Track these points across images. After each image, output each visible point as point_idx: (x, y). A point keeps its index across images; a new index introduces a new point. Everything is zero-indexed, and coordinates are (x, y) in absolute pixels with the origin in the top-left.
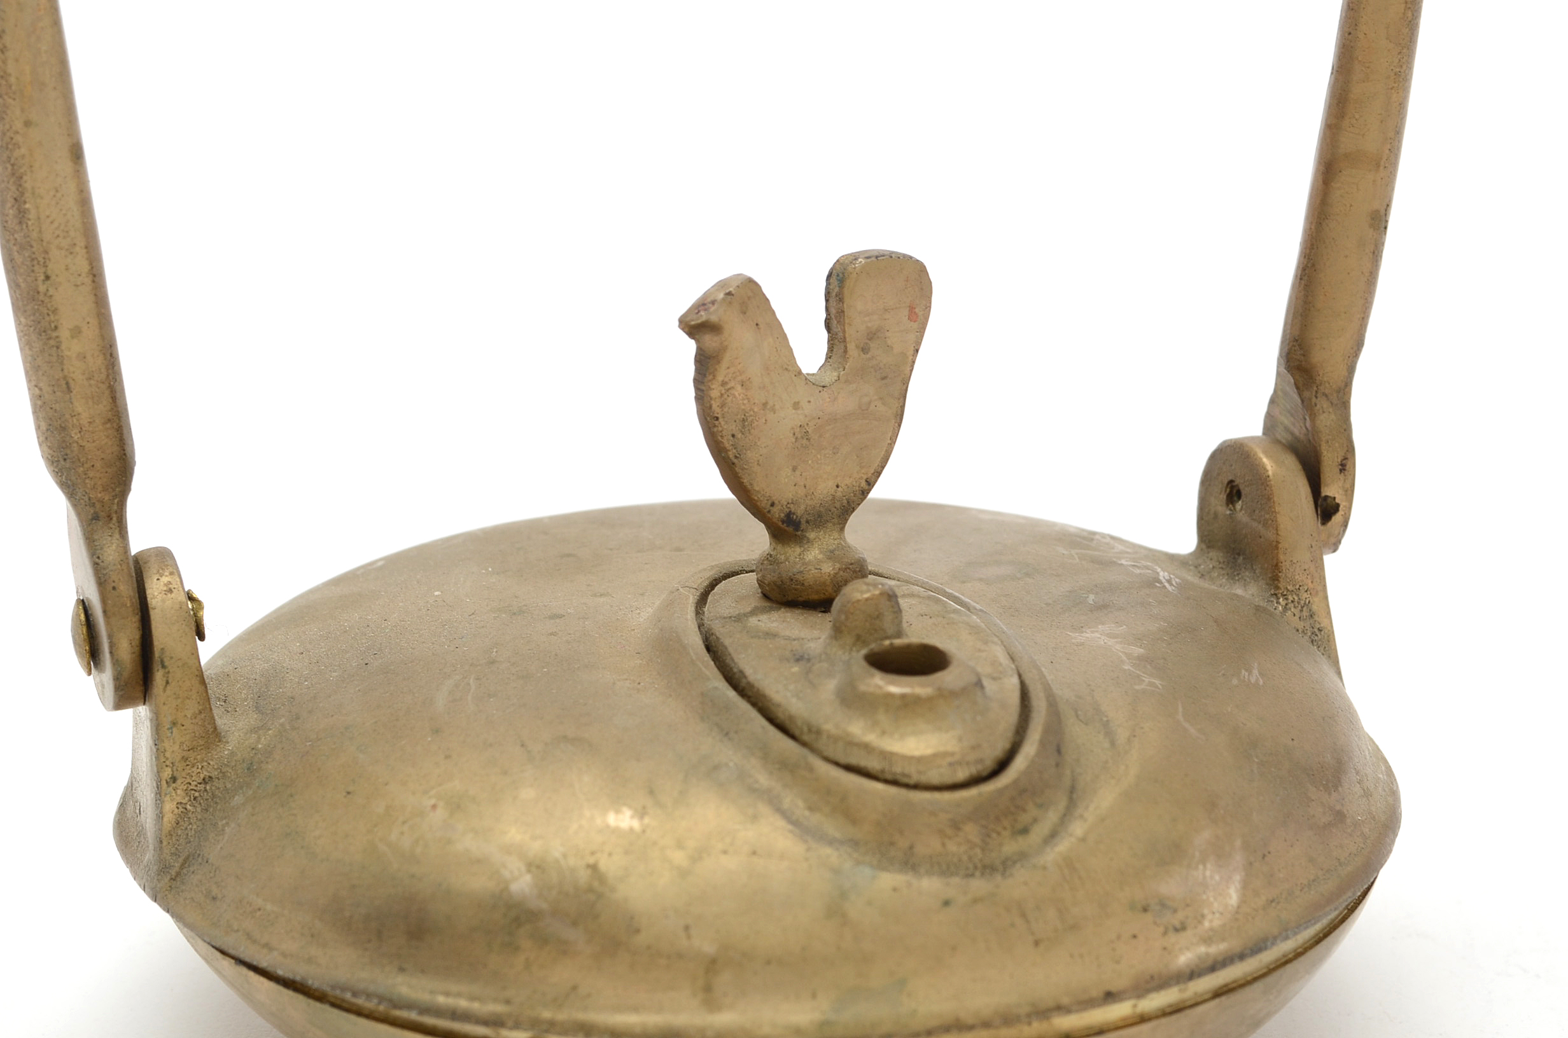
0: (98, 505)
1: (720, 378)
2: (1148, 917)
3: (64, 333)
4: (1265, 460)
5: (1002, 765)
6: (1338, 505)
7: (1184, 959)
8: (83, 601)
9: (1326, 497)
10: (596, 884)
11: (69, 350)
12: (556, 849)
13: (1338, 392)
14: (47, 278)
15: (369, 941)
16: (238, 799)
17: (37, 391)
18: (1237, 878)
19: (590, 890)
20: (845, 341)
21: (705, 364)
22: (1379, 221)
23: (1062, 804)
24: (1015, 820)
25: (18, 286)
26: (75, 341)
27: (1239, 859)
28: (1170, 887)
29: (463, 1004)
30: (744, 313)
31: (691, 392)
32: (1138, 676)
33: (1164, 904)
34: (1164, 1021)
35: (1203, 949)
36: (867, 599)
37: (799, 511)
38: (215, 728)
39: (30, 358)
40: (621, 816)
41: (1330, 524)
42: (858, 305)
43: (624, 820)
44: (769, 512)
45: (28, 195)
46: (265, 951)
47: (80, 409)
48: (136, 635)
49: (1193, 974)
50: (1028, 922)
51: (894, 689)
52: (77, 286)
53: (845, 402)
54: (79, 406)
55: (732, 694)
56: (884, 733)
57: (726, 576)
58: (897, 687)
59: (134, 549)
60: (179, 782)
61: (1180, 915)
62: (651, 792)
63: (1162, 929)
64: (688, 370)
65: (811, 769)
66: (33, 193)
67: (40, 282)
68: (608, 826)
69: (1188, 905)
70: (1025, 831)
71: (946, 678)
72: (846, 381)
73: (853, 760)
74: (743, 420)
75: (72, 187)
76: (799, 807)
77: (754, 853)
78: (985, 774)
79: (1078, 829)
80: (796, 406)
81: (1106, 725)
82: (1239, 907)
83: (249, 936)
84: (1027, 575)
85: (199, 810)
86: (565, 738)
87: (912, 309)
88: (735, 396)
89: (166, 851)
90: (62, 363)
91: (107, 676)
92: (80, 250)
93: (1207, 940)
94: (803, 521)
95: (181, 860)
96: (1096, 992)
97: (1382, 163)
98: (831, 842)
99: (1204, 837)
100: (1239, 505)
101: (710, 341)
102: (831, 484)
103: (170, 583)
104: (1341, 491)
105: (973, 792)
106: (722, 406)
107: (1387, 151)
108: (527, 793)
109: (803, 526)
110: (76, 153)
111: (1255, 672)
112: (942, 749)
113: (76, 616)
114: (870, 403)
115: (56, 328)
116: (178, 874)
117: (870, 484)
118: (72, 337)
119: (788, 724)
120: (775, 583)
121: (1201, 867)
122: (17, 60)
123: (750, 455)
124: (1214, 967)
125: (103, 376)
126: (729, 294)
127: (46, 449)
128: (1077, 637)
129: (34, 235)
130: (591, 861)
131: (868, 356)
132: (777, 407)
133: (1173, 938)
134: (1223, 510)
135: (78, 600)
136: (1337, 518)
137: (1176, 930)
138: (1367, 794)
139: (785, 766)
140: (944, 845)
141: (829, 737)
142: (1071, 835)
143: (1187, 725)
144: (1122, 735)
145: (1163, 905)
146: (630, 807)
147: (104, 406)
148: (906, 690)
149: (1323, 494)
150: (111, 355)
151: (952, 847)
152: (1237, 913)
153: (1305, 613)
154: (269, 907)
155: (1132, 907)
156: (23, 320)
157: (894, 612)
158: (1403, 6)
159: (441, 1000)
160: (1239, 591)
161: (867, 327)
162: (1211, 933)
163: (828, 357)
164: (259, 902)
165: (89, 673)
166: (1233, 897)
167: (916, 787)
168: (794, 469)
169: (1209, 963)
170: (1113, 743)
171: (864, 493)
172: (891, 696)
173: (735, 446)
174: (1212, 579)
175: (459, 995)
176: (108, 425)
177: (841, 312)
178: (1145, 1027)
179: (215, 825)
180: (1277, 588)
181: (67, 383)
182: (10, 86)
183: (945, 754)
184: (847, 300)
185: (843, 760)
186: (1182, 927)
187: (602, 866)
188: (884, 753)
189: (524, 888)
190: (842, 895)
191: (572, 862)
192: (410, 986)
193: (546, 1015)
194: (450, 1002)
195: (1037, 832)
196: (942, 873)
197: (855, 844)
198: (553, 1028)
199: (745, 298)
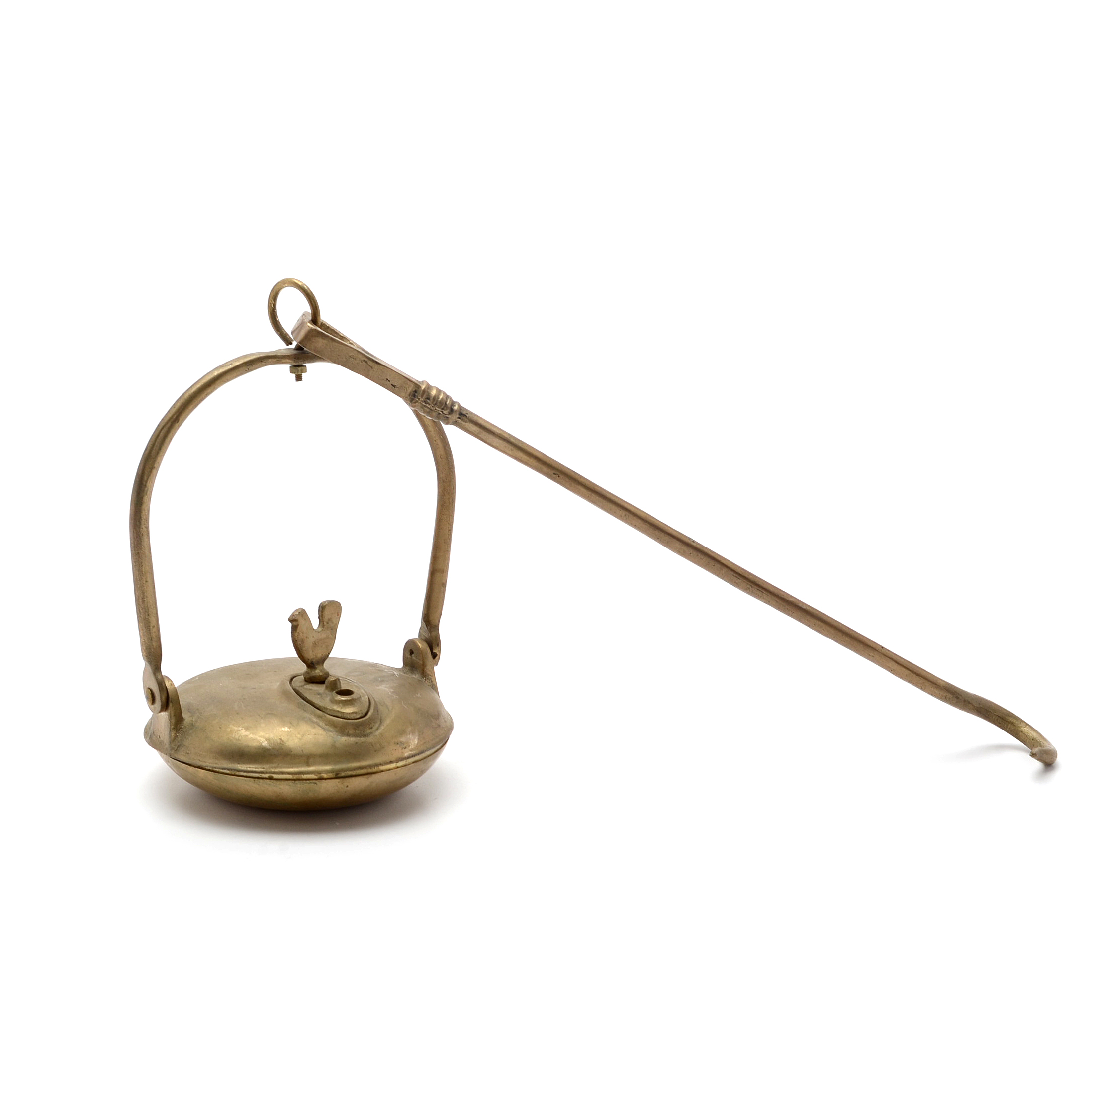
0: (156, 666)
1: (297, 632)
2: (399, 746)
3: (151, 627)
4: (419, 644)
5: (366, 714)
6: (437, 654)
7: (406, 755)
8: (150, 688)
9: (434, 652)
10: (282, 743)
11: (152, 631)
12: (272, 736)
13: (436, 626)
14: (148, 615)
16: (191, 731)
17: (143, 641)
18: (417, 738)
20: (323, 621)
21: (294, 629)
22: (444, 585)
23: (379, 723)
24: (369, 726)
25: (140, 617)
27: (417, 734)
28: (403, 739)
29: (254, 770)
30: (302, 617)
31: (290, 635)
32: (393, 696)
33: (402, 743)
34: (403, 768)
35: (410, 753)
37: (314, 661)
41: (435, 659)
42: (327, 613)
43: (286, 729)
44: (307, 662)
45: (145, 597)
48: (166, 695)
49: (408, 758)
50: (372, 747)
52: (153, 616)
53: (324, 636)
54: (154, 644)
55: (303, 701)
56: (341, 708)
57: (295, 677)
58: (343, 698)
60: (175, 729)
61: (405, 746)
62: (291, 723)
63: (401, 748)
64: (290, 630)
65: (324, 716)
67: (146, 616)
68: (282, 731)
69: (407, 744)
70: (372, 728)
71: (353, 696)
72: (322, 630)
73: (335, 714)
74: (302, 641)
76: (323, 725)
77: (315, 734)
78: (361, 716)
79: (383, 727)
80: (313, 637)
81: (387, 706)
84: (363, 674)
85: (181, 735)
86: (268, 713)
87: (337, 613)
88: (299, 635)
89: (172, 745)
90: (151, 634)
91: (157, 706)
93: (411, 751)
94: (314, 663)
95: (177, 747)
96: (388, 761)
97: (445, 571)
98: (331, 732)
99: (409, 729)
100: (413, 655)
101: (295, 623)
102: (321, 654)
104: (438, 650)
105: (360, 720)
106: (298, 638)
107: (446, 569)
108: (263, 725)
111: (419, 694)
112: (354, 711)
114: (329, 636)
116: (176, 750)
117: (329, 654)
119: (319, 708)
120: (308, 678)
121: (409, 735)
122: (145, 568)
123: (304, 649)
124: (413, 756)
126: (299, 613)
128: (378, 688)
129: (146, 606)
131: (328, 625)
132: (309, 637)
133: (404, 750)
134: (409, 656)
136: (437, 657)
137: (404, 748)
138: (445, 721)
139: (319, 717)
140: (354, 731)
141: (328, 709)
142: (381, 729)
143: (405, 706)
144: (390, 708)
146: (287, 727)
148: (345, 699)
151: (356, 731)
153: (430, 681)
154: (204, 754)
155: (395, 744)
157: (339, 683)
159: (249, 769)
160: (414, 676)
161: (327, 619)
162: (412, 749)
163: (319, 625)
164: (201, 753)
166: (416, 742)
167: (349, 719)
168: (313, 651)
169: (412, 755)
170: (389, 710)
171: (328, 656)
172: (342, 700)
173: (300, 647)
174: (407, 674)
175: (253, 768)
177: (322, 614)
178: (399, 769)
179: (186, 738)
180: (424, 675)
181: (151, 638)
182: (143, 574)
184: (323, 612)
185: (333, 714)
186: (406, 748)
187: (282, 739)
188: (342, 712)
189: (265, 744)
190: (335, 742)
191: (276, 738)
192: (241, 767)
193: (273, 770)
194: (251, 769)
195: (374, 728)
196: (355, 737)
197: (336, 732)
198: (274, 773)
199: (302, 613)
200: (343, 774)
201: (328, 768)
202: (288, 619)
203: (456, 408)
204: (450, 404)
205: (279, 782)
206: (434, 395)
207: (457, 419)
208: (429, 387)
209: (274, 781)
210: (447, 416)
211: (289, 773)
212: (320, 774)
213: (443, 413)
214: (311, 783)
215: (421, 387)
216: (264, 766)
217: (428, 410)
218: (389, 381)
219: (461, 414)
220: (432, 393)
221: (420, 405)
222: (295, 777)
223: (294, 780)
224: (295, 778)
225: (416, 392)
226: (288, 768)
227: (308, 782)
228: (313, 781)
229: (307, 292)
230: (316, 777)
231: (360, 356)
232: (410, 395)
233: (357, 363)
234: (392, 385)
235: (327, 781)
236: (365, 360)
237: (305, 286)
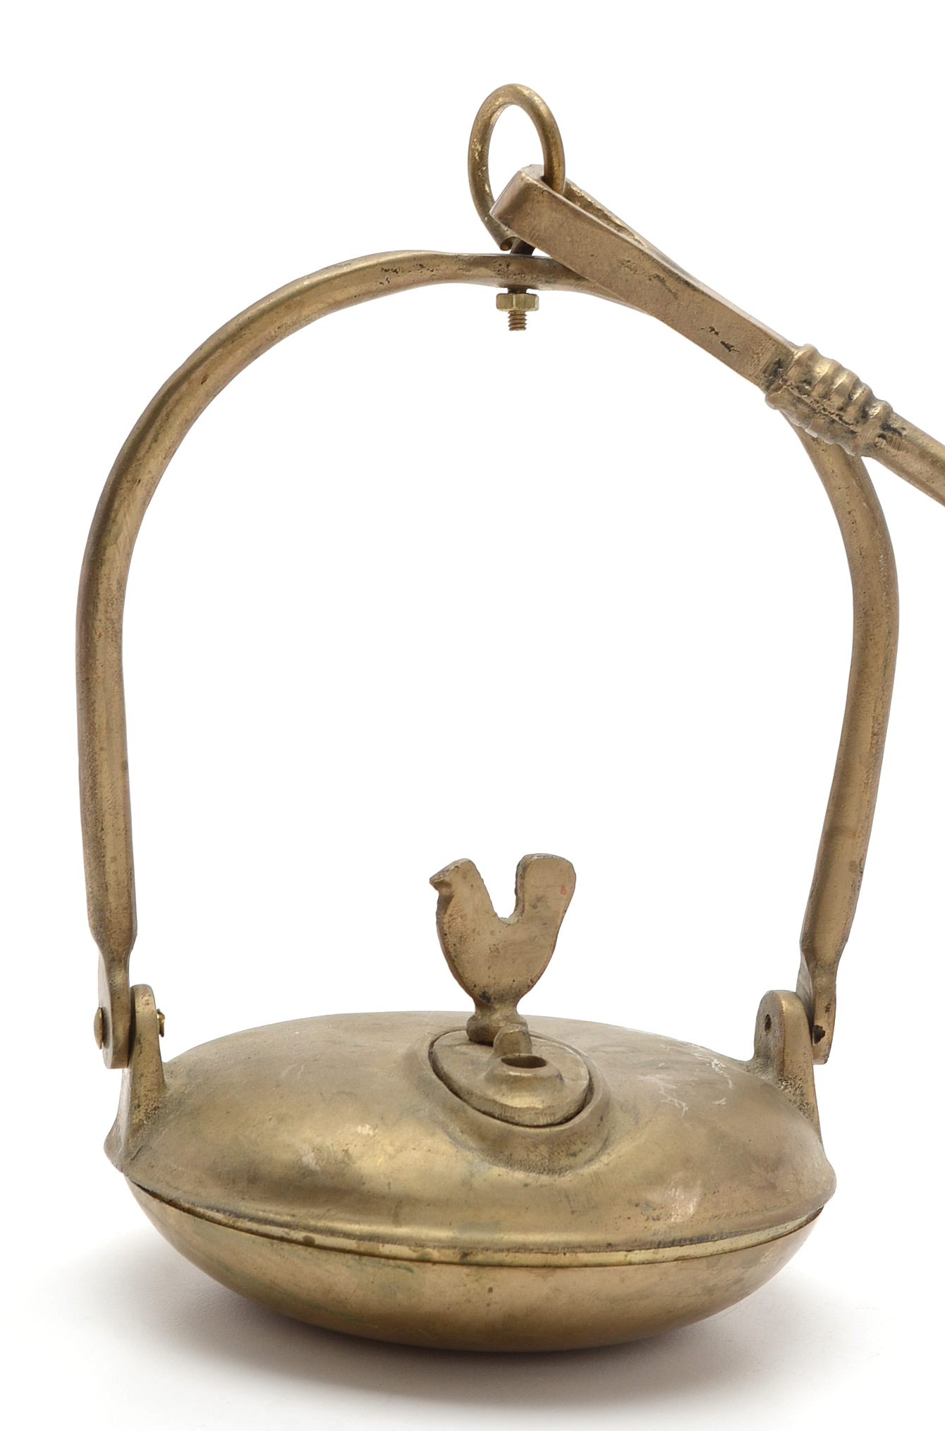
0: (115, 954)
1: (449, 912)
2: (638, 1210)
3: (108, 860)
4: (788, 1007)
5: (567, 1120)
6: (824, 1032)
7: (658, 1235)
8: (102, 1009)
9: (818, 1026)
10: (346, 1159)
11: (109, 868)
12: (328, 1141)
13: (830, 965)
14: (103, 829)
15: (229, 1184)
16: (171, 1117)
17: (90, 890)
18: (696, 1200)
19: (343, 1162)
20: (523, 901)
21: (444, 903)
23: (599, 1146)
24: (569, 1148)
25: (87, 833)
26: (113, 864)
27: (698, 1190)
28: (654, 1196)
29: (271, 1216)
30: (465, 878)
32: (665, 1097)
34: (644, 1266)
35: (669, 1233)
36: (511, 1033)
37: (491, 991)
38: (164, 1081)
39: (88, 872)
40: (364, 1128)
41: (819, 1043)
42: (533, 883)
43: (366, 1130)
44: (473, 990)
45: (98, 785)
46: (175, 1190)
47: (111, 901)
48: (128, 1025)
49: (660, 1244)
50: (569, 1201)
51: (512, 1073)
52: (117, 835)
53: (521, 935)
55: (434, 1077)
56: (504, 1095)
57: (448, 1033)
58: (515, 1072)
59: (132, 984)
60: (141, 1107)
61: (658, 1212)
62: (382, 1119)
63: (646, 1217)
65: (465, 1112)
66: (100, 785)
67: (98, 832)
68: (357, 1132)
69: (662, 1208)
70: (574, 1155)
71: (541, 1071)
72: (523, 923)
73: (488, 1109)
74: (461, 937)
75: (120, 783)
76: (457, 1131)
77: (430, 1151)
78: (555, 1123)
79: (605, 1159)
80: (492, 933)
81: (637, 1113)
82: (694, 1215)
83: (168, 1184)
84: (632, 1052)
85: (150, 1123)
86: (344, 1092)
87: (563, 887)
88: (456, 923)
89: (130, 1145)
90: (105, 875)
91: (110, 1050)
92: (121, 817)
93: (671, 1228)
94: (492, 998)
95: (138, 1149)
96: (606, 1244)
97: (857, 834)
98: (470, 1149)
99: (679, 1175)
100: (770, 1030)
101: (445, 891)
102: (510, 979)
103: (148, 1000)
104: (826, 1023)
105: (547, 1130)
106: (450, 927)
107: (860, 828)
109: (492, 1000)
110: (125, 766)
112: (535, 1106)
113: (97, 1014)
114: (535, 937)
115: (104, 856)
116: (135, 1157)
117: (533, 982)
118: (112, 862)
119: (459, 1092)
120: (474, 1031)
121: (673, 1190)
122: (100, 716)
125: (126, 884)
126: (457, 867)
127: (91, 920)
128: (641, 1077)
129: (99, 807)
130: (345, 1148)
131: (536, 910)
132: (481, 932)
133: (653, 1222)
134: (764, 1033)
135: (99, 1008)
136: (824, 1040)
137: (654, 1219)
138: (799, 1182)
139: (453, 1111)
140: (528, 1155)
141: (476, 1096)
142: (600, 1162)
145: (647, 1204)
146: (370, 1124)
147: (124, 900)
148: (518, 1074)
149: (815, 1024)
150: (131, 874)
151: (532, 1157)
152: (692, 1218)
153: (798, 1092)
154: (180, 1168)
155: (629, 1202)
156: (87, 851)
157: (527, 1043)
158: (870, 745)
159: (261, 1213)
160: (764, 1077)
161: (537, 895)
162: (674, 1225)
165: (101, 1048)
166: (691, 1209)
167: (517, 1124)
168: (489, 968)
169: (672, 1241)
170: (639, 1122)
171: (529, 987)
172: (510, 1076)
173: (455, 951)
174: (759, 1074)
175: (270, 1212)
176: (125, 911)
177: (522, 885)
178: (631, 1268)
179: (157, 1131)
180: (783, 1076)
181: (106, 886)
182: (95, 729)
183: (533, 1109)
184: (526, 879)
185: (485, 1109)
186: (658, 1219)
187: (350, 1151)
188: (503, 1106)
189: (309, 1159)
190: (472, 1175)
191: (335, 1148)
192: (246, 1207)
193: (312, 1223)
194: (265, 1215)
195: (582, 1157)
196: (526, 1170)
197: (483, 1151)
198: (316, 1230)
199: (466, 870)
200: (480, 1257)
201: (443, 1234)
202: (431, 879)
203: (875, 411)
204: (862, 399)
205: (323, 1255)
206: (822, 374)
207: (877, 439)
208: (813, 356)
209: (315, 1252)
210: (852, 428)
211: (347, 1235)
212: (423, 1246)
213: (841, 419)
214: (399, 1267)
215: (792, 354)
216: (296, 1211)
217: (806, 410)
218: (717, 333)
219: (886, 427)
220: (818, 370)
221: (786, 396)
222: (365, 1246)
223: (361, 1254)
224: (362, 1249)
225: (779, 364)
226: (350, 1221)
227: (391, 1262)
228: (405, 1263)
229: (539, 110)
230: (414, 1255)
231: (647, 265)
232: (765, 372)
233: (640, 283)
234: (723, 343)
235: (437, 1267)
236: (658, 276)
237: (536, 98)
